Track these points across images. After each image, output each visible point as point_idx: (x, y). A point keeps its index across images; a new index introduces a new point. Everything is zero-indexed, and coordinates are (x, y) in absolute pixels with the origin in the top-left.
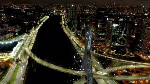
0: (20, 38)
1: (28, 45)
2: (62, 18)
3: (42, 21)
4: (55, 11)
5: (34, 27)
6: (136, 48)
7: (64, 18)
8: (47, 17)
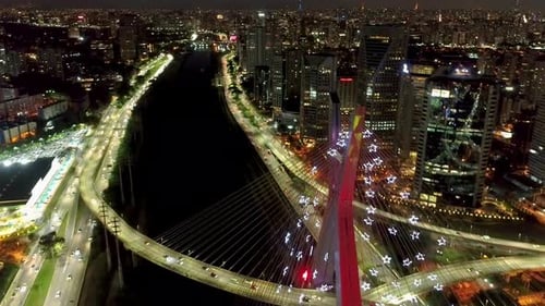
0: (61, 141)
1: (91, 174)
2: (225, 61)
3: (149, 73)
4: (194, 36)
5: (115, 98)
6: (517, 184)
7: (230, 63)
8: (165, 58)
